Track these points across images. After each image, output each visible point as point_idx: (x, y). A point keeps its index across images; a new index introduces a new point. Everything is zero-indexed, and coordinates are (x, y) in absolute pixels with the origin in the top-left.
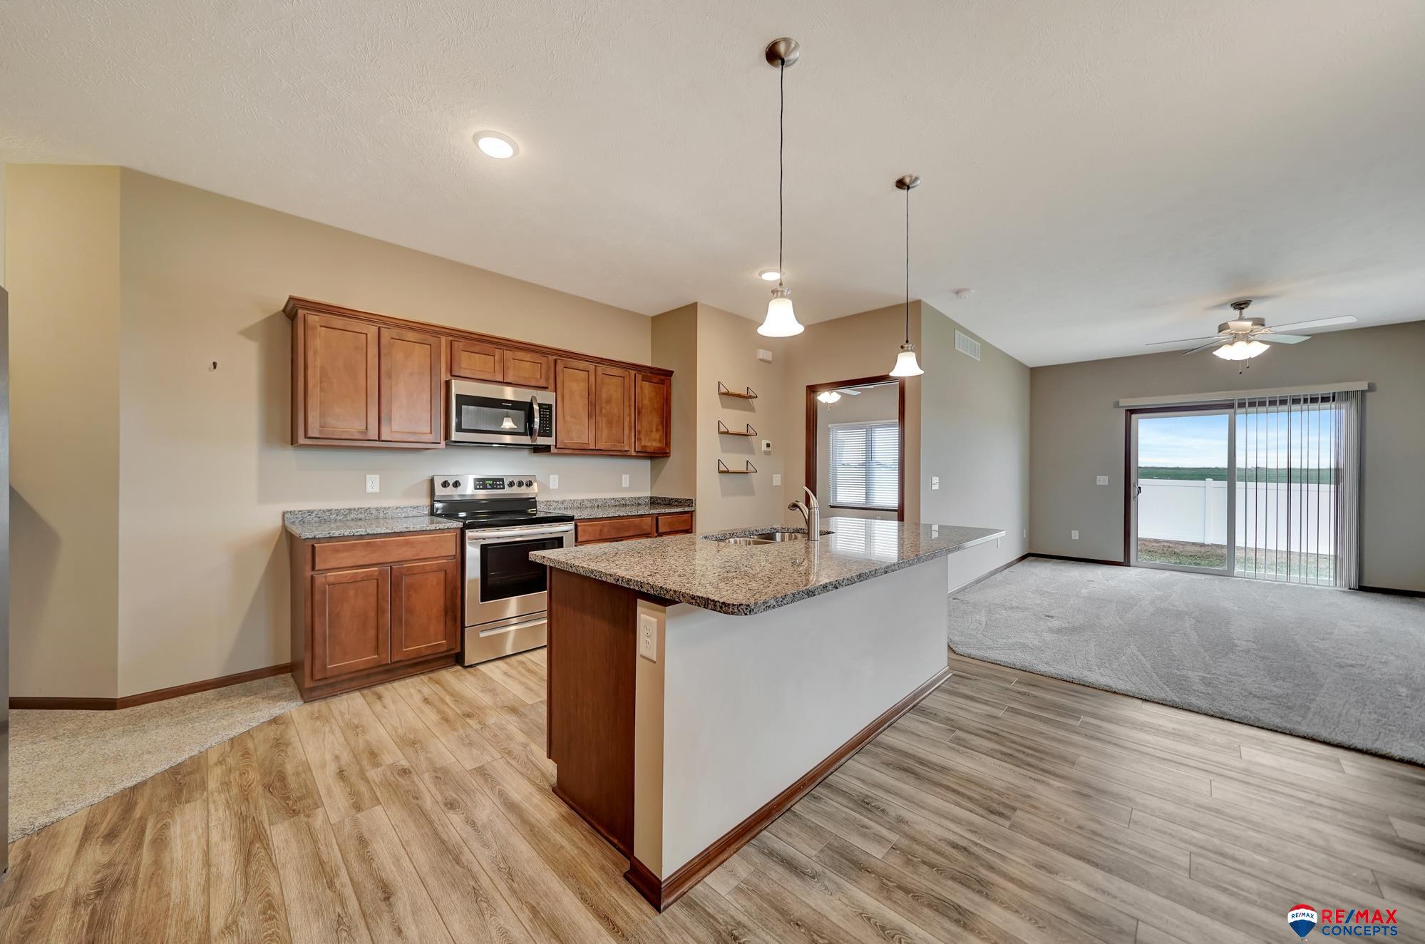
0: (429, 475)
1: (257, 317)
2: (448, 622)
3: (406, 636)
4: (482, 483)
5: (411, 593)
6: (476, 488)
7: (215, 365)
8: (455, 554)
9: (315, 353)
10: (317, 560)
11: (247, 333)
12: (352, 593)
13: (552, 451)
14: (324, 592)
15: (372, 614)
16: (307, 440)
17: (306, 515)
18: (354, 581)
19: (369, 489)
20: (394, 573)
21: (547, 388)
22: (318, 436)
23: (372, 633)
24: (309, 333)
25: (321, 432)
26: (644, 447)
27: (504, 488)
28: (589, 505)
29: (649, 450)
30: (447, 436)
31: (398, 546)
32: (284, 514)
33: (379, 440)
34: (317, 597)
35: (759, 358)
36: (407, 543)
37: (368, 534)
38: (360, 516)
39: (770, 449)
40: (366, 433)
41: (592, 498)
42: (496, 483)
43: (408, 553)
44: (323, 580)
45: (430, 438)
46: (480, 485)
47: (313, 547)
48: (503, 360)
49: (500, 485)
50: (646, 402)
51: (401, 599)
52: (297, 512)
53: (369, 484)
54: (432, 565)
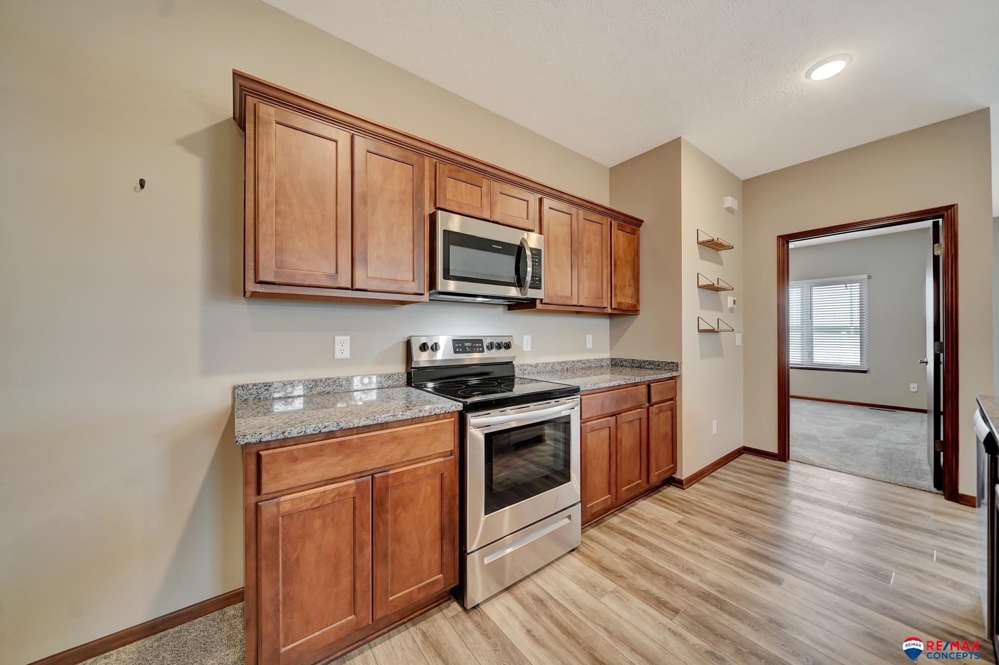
0: (405, 336)
1: (201, 124)
2: (445, 549)
3: (393, 576)
4: (460, 345)
5: (398, 512)
6: (455, 352)
7: (142, 184)
8: (453, 448)
9: (269, 160)
10: (265, 477)
11: (188, 143)
12: (317, 523)
13: (538, 307)
14: (275, 531)
15: (347, 553)
16: (259, 285)
17: (262, 390)
18: (318, 508)
19: (338, 355)
20: (377, 485)
21: (534, 231)
22: (273, 280)
23: (346, 581)
24: (261, 130)
25: (276, 274)
26: (619, 303)
27: (483, 351)
28: (558, 368)
29: (624, 307)
30: (432, 284)
31: (382, 443)
32: (235, 388)
33: (352, 290)
34: (265, 538)
35: (725, 207)
36: (394, 438)
37: (341, 429)
38: (328, 389)
39: (735, 307)
40: (337, 277)
41: (562, 360)
42: (475, 345)
43: (395, 453)
44: (274, 509)
45: (412, 287)
46: (459, 347)
47: (259, 457)
48: (490, 193)
49: (479, 347)
50: (621, 253)
51: (386, 524)
52: (250, 387)
53: (338, 348)
54: (425, 467)
